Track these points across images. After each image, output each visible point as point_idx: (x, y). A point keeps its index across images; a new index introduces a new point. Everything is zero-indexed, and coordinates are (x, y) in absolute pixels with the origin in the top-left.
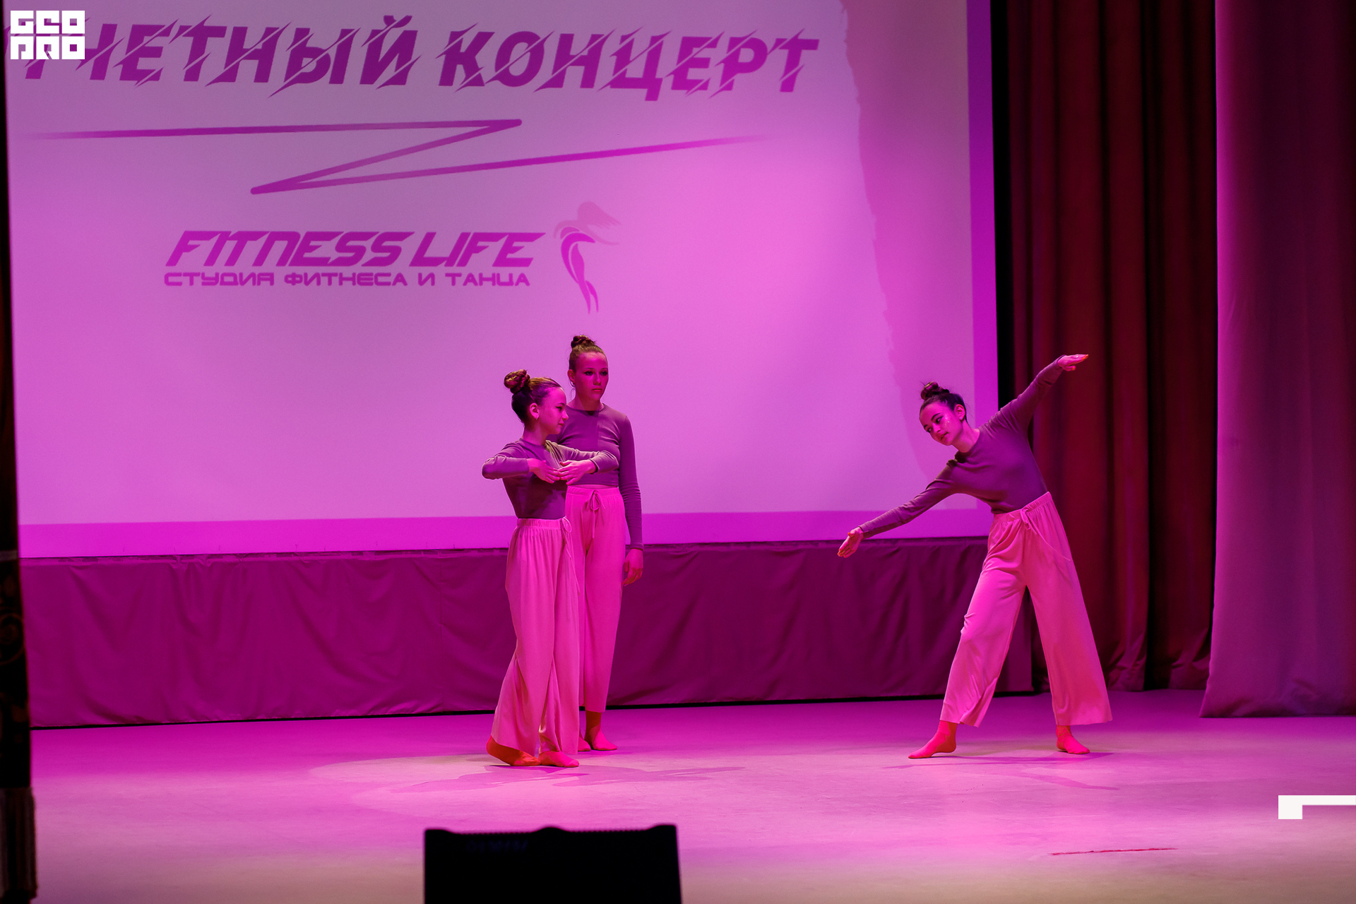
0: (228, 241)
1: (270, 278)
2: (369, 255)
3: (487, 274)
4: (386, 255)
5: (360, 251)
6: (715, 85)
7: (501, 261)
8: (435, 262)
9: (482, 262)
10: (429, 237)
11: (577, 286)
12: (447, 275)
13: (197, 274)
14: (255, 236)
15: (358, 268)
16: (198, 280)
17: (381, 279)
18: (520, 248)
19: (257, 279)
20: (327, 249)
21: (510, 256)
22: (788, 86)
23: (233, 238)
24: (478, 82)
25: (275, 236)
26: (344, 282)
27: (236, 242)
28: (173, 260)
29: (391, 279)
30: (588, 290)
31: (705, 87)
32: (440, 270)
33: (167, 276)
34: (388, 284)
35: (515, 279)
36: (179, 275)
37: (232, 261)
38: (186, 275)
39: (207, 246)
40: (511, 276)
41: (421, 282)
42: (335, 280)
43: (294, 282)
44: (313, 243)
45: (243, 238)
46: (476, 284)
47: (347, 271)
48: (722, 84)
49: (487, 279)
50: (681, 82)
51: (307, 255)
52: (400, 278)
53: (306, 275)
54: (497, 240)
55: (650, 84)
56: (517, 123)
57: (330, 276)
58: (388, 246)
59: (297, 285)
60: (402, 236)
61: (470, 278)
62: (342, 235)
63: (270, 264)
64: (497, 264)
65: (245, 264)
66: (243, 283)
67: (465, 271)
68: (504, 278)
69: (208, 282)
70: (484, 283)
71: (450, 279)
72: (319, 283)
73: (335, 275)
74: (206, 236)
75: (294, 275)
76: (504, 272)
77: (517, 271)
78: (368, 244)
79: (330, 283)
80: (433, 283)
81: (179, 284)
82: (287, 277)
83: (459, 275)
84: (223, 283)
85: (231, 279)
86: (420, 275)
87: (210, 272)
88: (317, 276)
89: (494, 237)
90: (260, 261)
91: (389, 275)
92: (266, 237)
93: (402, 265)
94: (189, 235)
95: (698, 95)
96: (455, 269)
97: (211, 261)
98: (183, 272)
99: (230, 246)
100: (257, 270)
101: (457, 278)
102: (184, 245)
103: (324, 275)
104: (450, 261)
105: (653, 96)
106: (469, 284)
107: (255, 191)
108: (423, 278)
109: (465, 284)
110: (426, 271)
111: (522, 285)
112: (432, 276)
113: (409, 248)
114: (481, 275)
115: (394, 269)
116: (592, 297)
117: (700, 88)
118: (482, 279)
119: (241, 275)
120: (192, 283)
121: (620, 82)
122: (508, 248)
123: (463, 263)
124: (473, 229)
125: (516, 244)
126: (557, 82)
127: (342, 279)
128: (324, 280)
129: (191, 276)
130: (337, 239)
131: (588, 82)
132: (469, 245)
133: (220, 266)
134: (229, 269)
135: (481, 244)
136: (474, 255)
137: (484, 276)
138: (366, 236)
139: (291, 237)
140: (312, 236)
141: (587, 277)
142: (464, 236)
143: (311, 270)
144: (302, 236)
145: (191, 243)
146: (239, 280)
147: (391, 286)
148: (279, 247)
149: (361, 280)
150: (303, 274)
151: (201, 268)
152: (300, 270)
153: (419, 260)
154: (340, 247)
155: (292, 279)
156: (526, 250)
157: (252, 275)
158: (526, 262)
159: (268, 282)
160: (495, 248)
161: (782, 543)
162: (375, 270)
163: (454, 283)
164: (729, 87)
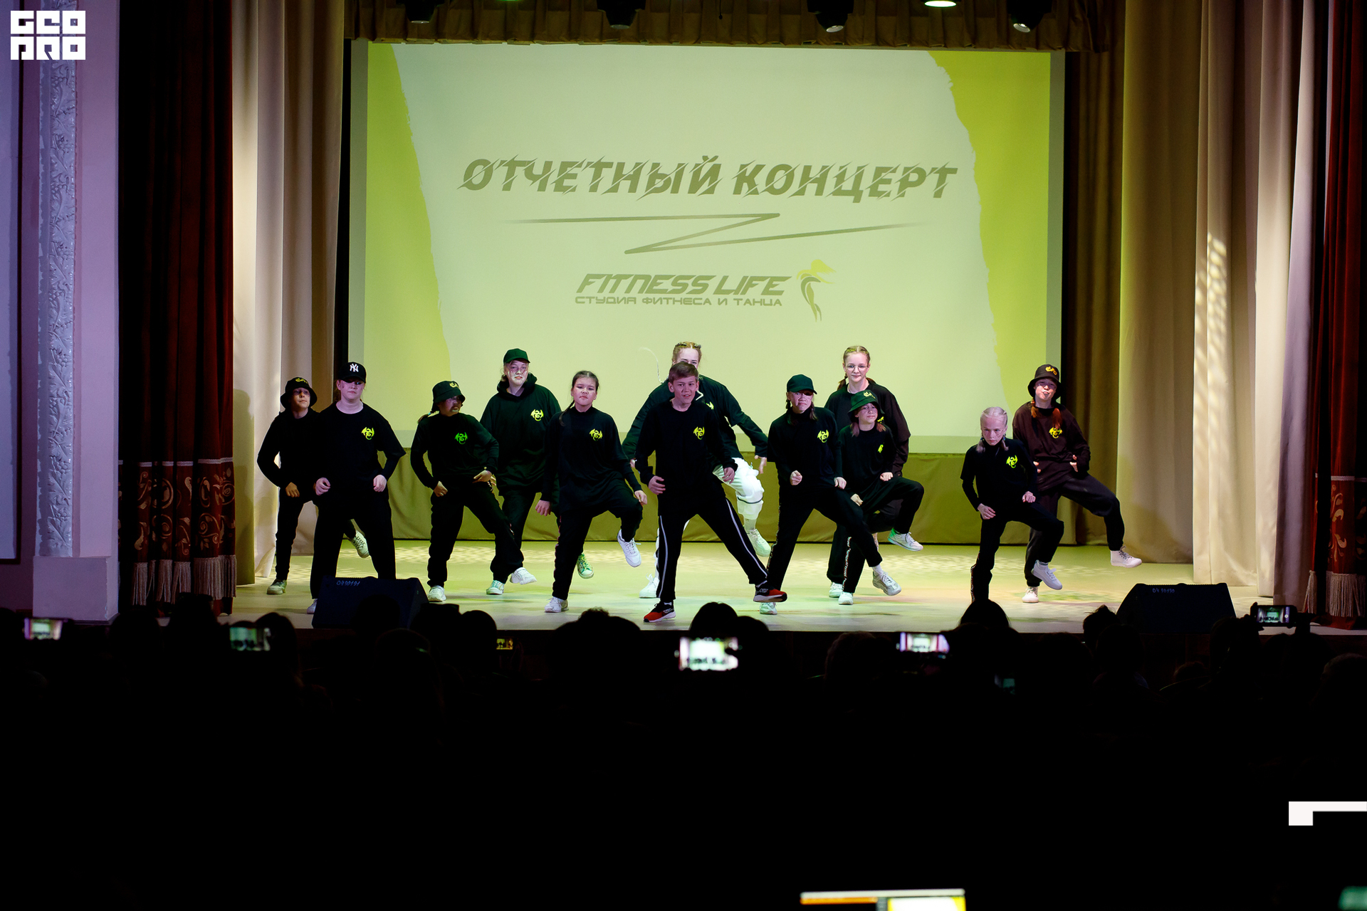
0: (611, 280)
1: (634, 300)
2: (690, 288)
3: (758, 299)
4: (700, 288)
5: (686, 285)
6: (894, 193)
7: (766, 292)
8: (728, 292)
9: (755, 292)
10: (725, 278)
11: (810, 306)
12: (735, 299)
13: (594, 298)
14: (626, 277)
15: (684, 295)
16: (594, 301)
17: (696, 301)
18: (777, 285)
19: (627, 300)
20: (667, 284)
21: (771, 289)
22: (938, 194)
23: (615, 277)
24: (756, 192)
25: (637, 277)
26: (676, 303)
27: (615, 280)
28: (580, 290)
29: (702, 301)
30: (816, 309)
31: (888, 195)
32: (731, 297)
33: (577, 298)
34: (701, 304)
35: (773, 303)
36: (583, 298)
37: (613, 290)
38: (587, 298)
39: (599, 282)
40: (771, 300)
41: (720, 303)
42: (671, 301)
43: (647, 303)
44: (659, 281)
45: (619, 278)
46: (751, 305)
47: (678, 297)
48: (898, 193)
49: (758, 302)
50: (874, 192)
51: (655, 288)
52: (707, 301)
53: (654, 298)
54: (763, 280)
55: (856, 194)
56: (778, 215)
57: (668, 299)
58: (701, 283)
59: (649, 304)
60: (709, 278)
61: (748, 301)
62: (674, 277)
63: (634, 293)
64: (762, 294)
65: (620, 292)
66: (619, 303)
67: (745, 297)
68: (766, 303)
69: (599, 301)
70: (756, 304)
71: (736, 301)
72: (661, 303)
73: (671, 299)
74: (598, 276)
75: (647, 299)
76: (767, 298)
77: (774, 298)
78: (690, 282)
79: (668, 303)
80: (726, 304)
81: (584, 303)
82: (643, 300)
83: (742, 300)
84: (607, 302)
85: (612, 300)
86: (719, 299)
87: (601, 296)
88: (660, 299)
89: (762, 279)
90: (628, 291)
91: (701, 299)
92: (633, 277)
93: (709, 293)
94: (589, 276)
95: (884, 200)
96: (739, 296)
97: (601, 290)
98: (585, 296)
99: (612, 282)
100: (627, 296)
101: (740, 301)
102: (587, 281)
103: (664, 298)
104: (736, 292)
105: (857, 200)
106: (748, 305)
107: (627, 252)
108: (721, 301)
109: (745, 304)
110: (722, 297)
111: (777, 305)
112: (726, 300)
113: (713, 285)
114: (754, 300)
115: (704, 296)
116: (818, 312)
117: (885, 196)
118: (754, 302)
119: (618, 298)
120: (590, 303)
121: (839, 192)
122: (770, 285)
123: (744, 293)
124: (750, 275)
125: (774, 283)
126: (801, 192)
127: (674, 301)
128: (664, 301)
129: (590, 298)
130: (672, 279)
131: (819, 192)
132: (747, 283)
133: (606, 293)
134: (611, 295)
135: (754, 282)
136: (750, 289)
137: (756, 300)
138: (689, 277)
139: (647, 278)
140: (658, 277)
141: (816, 301)
142: (745, 278)
143: (657, 296)
144: (653, 277)
145: (590, 280)
146: (616, 301)
147: (702, 306)
148: (640, 283)
149: (686, 302)
150: (652, 298)
151: (595, 294)
152: (651, 296)
153: (719, 291)
154: (674, 284)
155: (646, 301)
156: (780, 286)
157: (624, 298)
158: (780, 293)
159: (633, 302)
160: (762, 285)
161: (926, 454)
162: (693, 296)
163: (738, 304)
164: (903, 195)
